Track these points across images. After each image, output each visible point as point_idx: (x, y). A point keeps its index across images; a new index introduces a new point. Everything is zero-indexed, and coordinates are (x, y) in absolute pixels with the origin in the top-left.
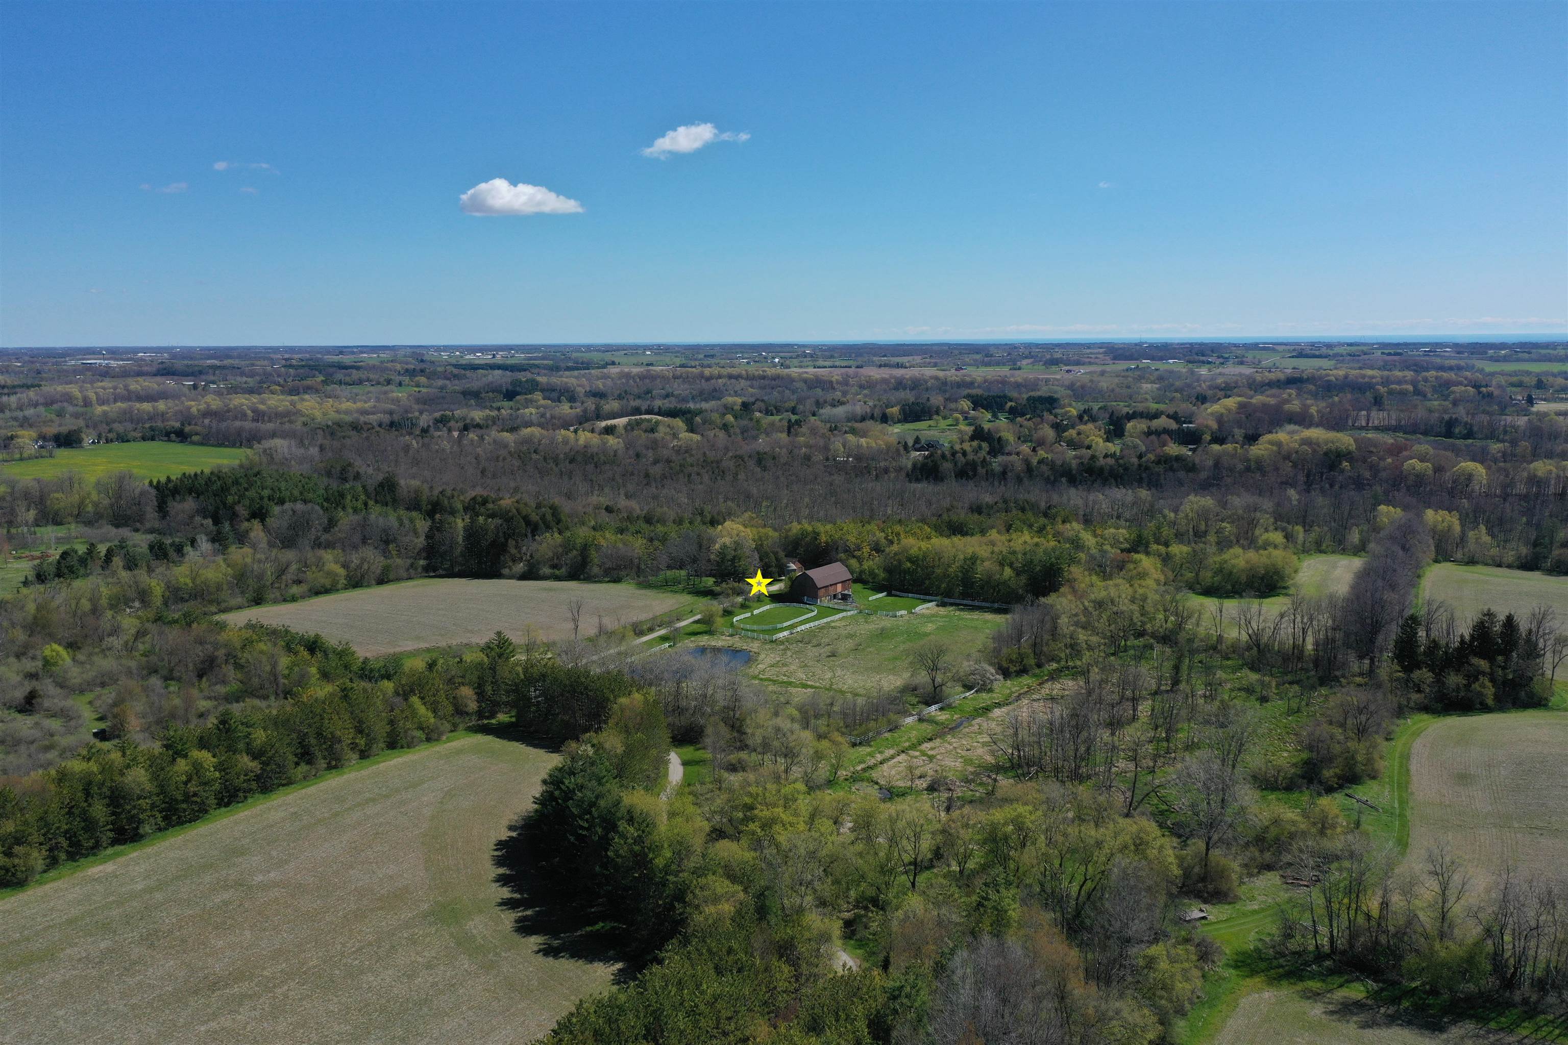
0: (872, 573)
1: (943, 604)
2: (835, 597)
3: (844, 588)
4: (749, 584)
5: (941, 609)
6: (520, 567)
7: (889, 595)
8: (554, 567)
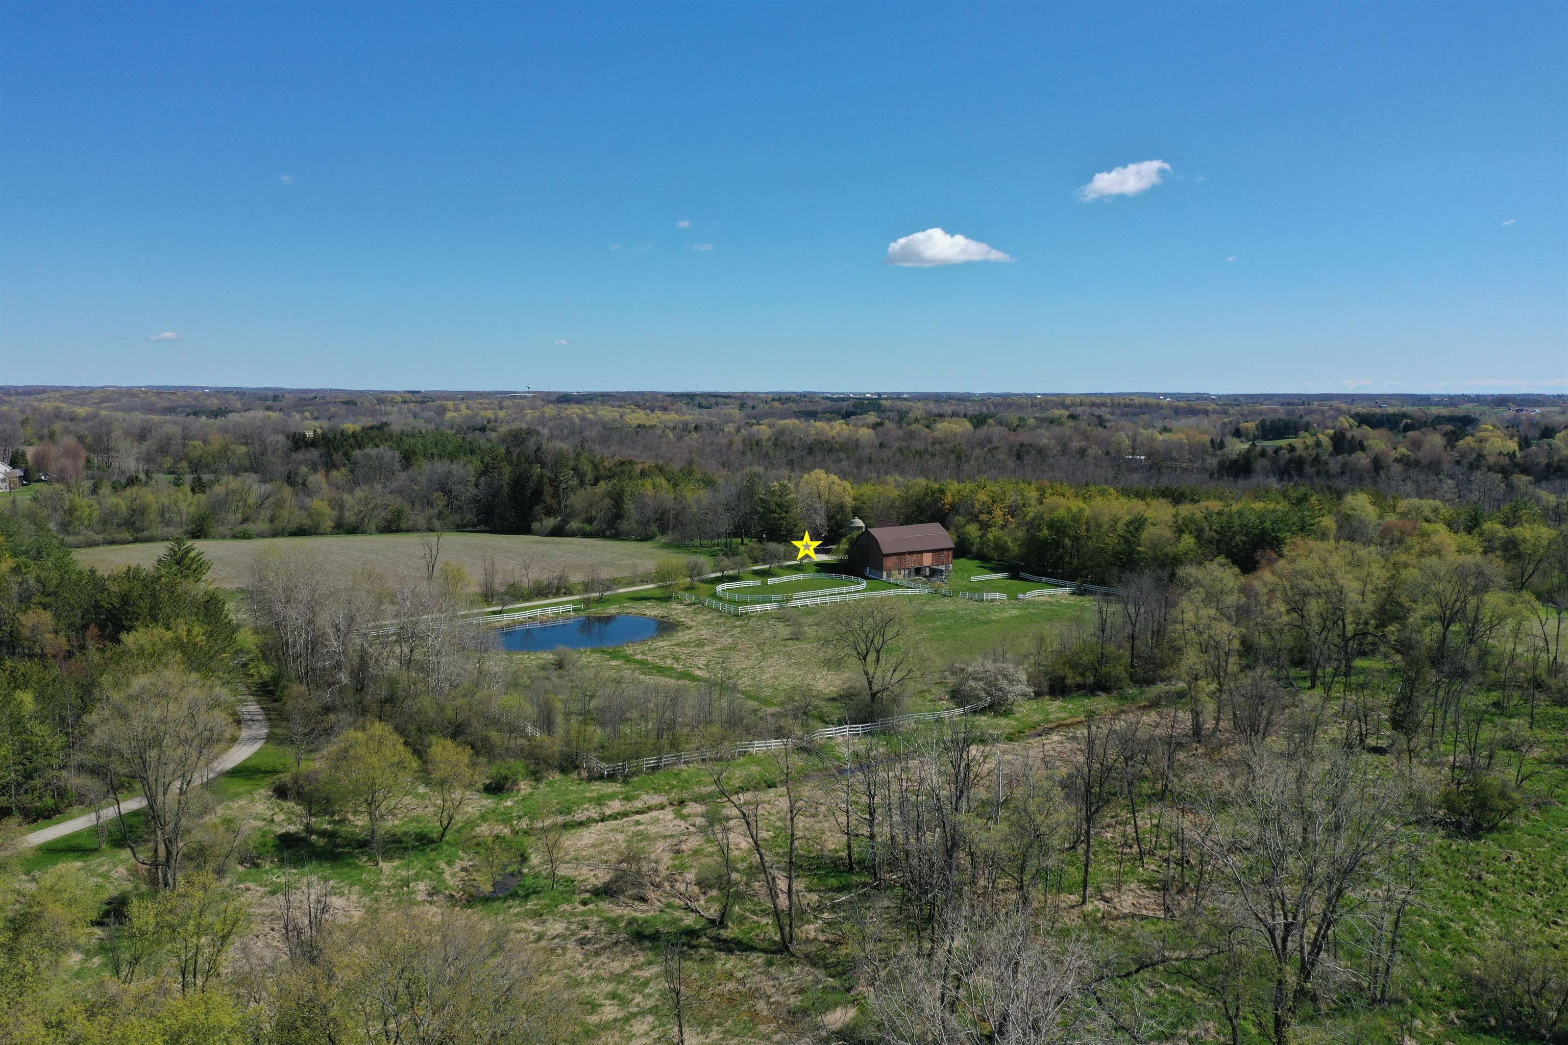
0: (1000, 547)
1: (1080, 592)
2: (918, 571)
3: (936, 561)
4: (795, 546)
5: (1078, 599)
6: (550, 522)
7: (1011, 578)
8: (590, 521)
